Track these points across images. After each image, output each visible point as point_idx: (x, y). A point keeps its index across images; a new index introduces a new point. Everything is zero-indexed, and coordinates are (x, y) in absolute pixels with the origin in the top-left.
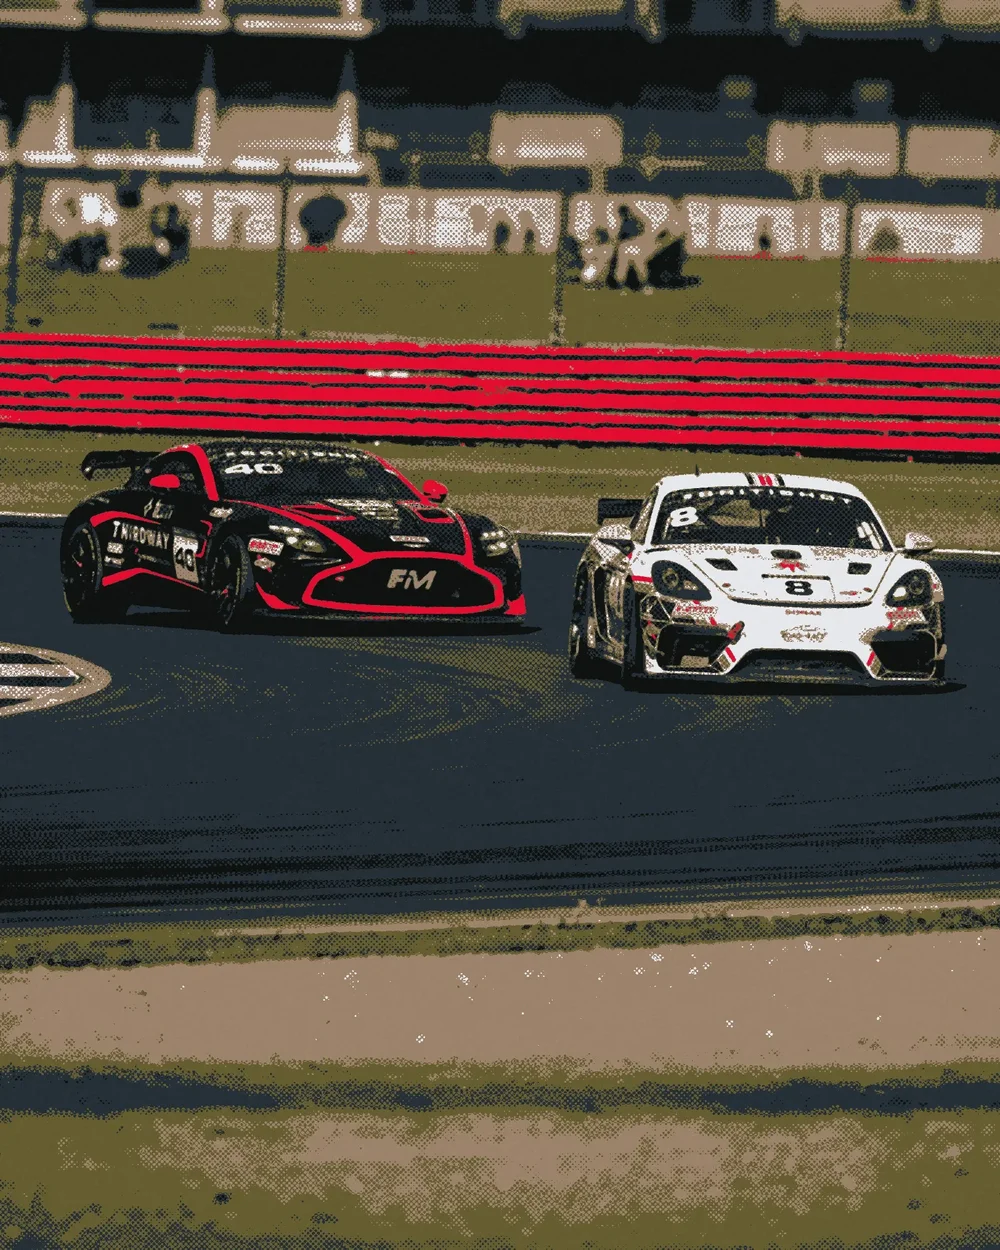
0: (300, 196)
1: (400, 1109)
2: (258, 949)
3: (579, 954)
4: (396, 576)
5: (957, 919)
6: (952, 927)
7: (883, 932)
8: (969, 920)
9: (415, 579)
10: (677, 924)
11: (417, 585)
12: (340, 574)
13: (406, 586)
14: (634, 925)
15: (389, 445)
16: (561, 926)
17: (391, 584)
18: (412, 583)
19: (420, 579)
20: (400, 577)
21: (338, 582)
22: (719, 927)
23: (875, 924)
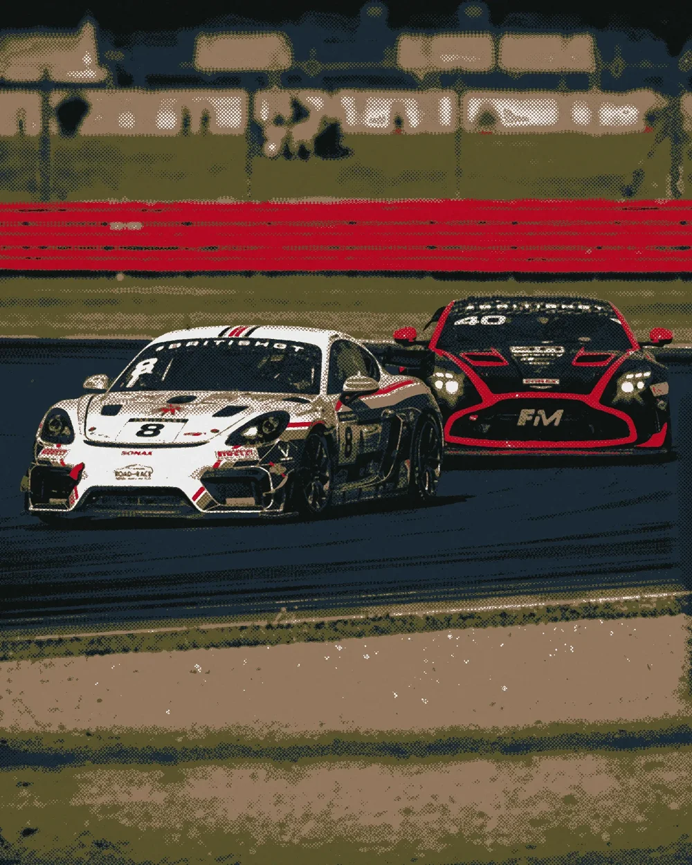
0: (56, 98)
1: (155, 764)
2: (47, 650)
3: (282, 647)
4: (525, 416)
5: (558, 614)
6: (555, 620)
7: (504, 625)
8: (567, 614)
9: (544, 416)
10: (353, 623)
11: (546, 422)
12: (473, 414)
13: (536, 423)
14: (323, 623)
15: (129, 277)
16: (269, 627)
17: (521, 423)
18: (541, 421)
19: (548, 417)
20: (529, 415)
21: (472, 421)
22: (383, 624)
23: (498, 619)
